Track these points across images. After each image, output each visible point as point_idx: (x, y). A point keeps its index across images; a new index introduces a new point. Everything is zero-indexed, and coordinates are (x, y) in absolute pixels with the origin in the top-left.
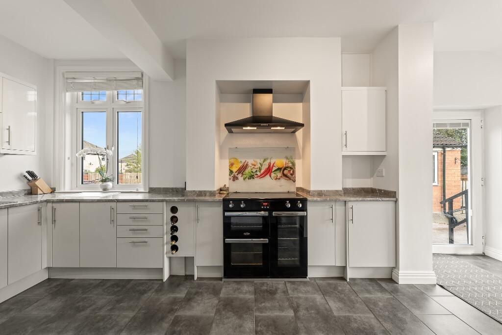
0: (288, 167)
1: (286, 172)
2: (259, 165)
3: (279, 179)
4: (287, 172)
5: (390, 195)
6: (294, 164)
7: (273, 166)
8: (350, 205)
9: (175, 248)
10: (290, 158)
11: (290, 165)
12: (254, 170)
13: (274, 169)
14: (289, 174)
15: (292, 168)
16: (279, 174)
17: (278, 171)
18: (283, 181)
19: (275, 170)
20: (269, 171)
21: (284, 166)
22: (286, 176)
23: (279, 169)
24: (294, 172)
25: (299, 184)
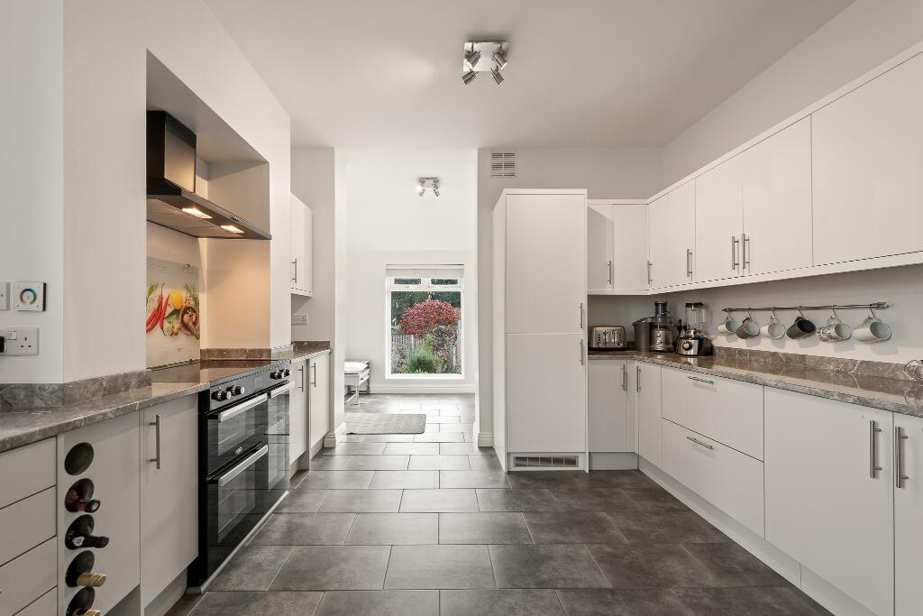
0: (188, 308)
1: (186, 317)
3: (176, 334)
4: (187, 320)
6: (196, 300)
7: (167, 304)
10: (192, 289)
11: (192, 303)
13: (169, 310)
14: (191, 324)
15: (194, 310)
16: (177, 324)
17: (175, 316)
18: (183, 339)
19: (171, 314)
20: (159, 316)
21: (184, 305)
22: (185, 326)
23: (176, 312)
24: (197, 318)
25: (205, 343)
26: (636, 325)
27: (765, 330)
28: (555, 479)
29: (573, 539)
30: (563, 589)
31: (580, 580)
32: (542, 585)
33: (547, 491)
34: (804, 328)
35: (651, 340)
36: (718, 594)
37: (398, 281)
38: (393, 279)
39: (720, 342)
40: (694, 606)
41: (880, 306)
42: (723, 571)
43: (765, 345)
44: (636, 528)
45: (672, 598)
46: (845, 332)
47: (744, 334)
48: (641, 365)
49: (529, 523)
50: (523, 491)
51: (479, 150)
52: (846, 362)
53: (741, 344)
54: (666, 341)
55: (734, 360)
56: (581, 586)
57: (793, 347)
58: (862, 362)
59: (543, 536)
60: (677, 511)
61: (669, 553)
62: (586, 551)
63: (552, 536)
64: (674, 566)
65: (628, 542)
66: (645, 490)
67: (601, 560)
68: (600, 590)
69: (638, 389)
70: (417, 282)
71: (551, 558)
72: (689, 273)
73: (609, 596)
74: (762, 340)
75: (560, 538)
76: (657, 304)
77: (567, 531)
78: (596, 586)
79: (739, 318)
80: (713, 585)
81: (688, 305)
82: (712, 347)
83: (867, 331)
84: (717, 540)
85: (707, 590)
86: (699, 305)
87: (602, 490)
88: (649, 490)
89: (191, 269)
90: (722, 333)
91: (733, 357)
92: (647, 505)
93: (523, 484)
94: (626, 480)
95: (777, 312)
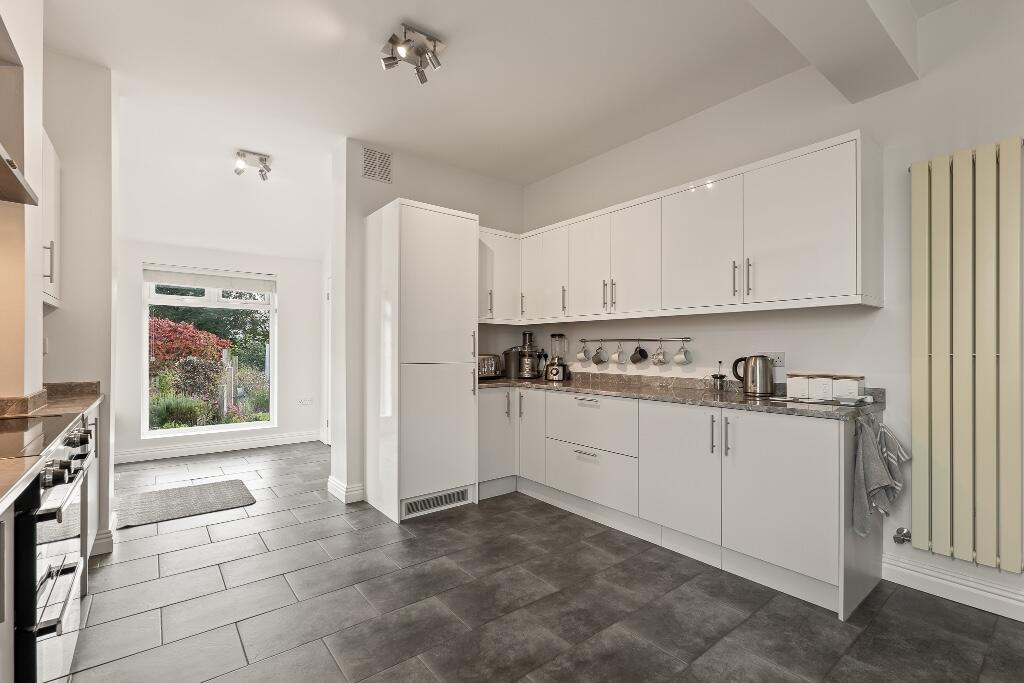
26: (506, 354)
27: (615, 357)
28: (452, 518)
29: (504, 564)
30: (525, 607)
31: (533, 594)
32: (508, 610)
33: (451, 529)
34: (641, 356)
35: (520, 368)
36: (623, 566)
37: (161, 290)
38: (153, 286)
39: (576, 368)
40: (616, 581)
41: (687, 340)
42: (619, 551)
43: (612, 370)
44: (545, 539)
45: (600, 581)
46: (668, 357)
47: (599, 361)
48: (524, 391)
49: (458, 563)
50: (430, 536)
51: (349, 139)
52: (667, 379)
53: (593, 369)
54: (532, 369)
55: (588, 383)
56: (536, 598)
57: (632, 370)
58: (677, 378)
59: (478, 570)
60: (564, 517)
61: (579, 550)
62: (522, 570)
63: (486, 568)
64: (588, 559)
65: (546, 552)
66: (531, 506)
67: (538, 574)
68: (552, 595)
69: (521, 413)
70: (200, 293)
71: (499, 586)
72: (564, 307)
73: (562, 597)
74: (610, 365)
75: (494, 567)
76: (524, 334)
77: (495, 558)
78: (548, 594)
79: (593, 348)
80: (618, 562)
81: (553, 336)
82: (570, 373)
83: (681, 357)
84: (601, 530)
85: (616, 566)
86: (561, 336)
87: (500, 516)
88: (535, 506)
90: (580, 360)
91: (587, 381)
92: (540, 519)
93: (424, 529)
94: (512, 502)
95: (622, 343)
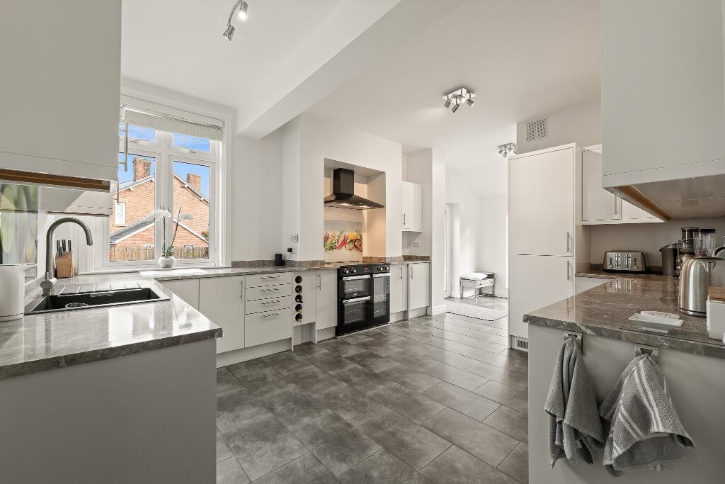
0: (357, 240)
1: (356, 243)
2: (337, 237)
3: (352, 250)
4: (357, 244)
5: (426, 259)
6: (361, 238)
7: (347, 238)
8: (410, 266)
9: (298, 317)
10: (359, 232)
11: (359, 237)
12: (333, 242)
13: (348, 240)
14: (358, 246)
15: (360, 240)
16: (352, 246)
17: (351, 243)
18: (354, 251)
19: (349, 242)
20: (344, 243)
21: (355, 238)
22: (356, 247)
23: (351, 241)
24: (361, 243)
25: (365, 254)
26: (662, 251)
35: (675, 265)
89: (360, 224)
